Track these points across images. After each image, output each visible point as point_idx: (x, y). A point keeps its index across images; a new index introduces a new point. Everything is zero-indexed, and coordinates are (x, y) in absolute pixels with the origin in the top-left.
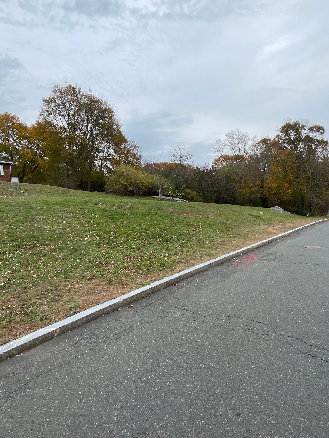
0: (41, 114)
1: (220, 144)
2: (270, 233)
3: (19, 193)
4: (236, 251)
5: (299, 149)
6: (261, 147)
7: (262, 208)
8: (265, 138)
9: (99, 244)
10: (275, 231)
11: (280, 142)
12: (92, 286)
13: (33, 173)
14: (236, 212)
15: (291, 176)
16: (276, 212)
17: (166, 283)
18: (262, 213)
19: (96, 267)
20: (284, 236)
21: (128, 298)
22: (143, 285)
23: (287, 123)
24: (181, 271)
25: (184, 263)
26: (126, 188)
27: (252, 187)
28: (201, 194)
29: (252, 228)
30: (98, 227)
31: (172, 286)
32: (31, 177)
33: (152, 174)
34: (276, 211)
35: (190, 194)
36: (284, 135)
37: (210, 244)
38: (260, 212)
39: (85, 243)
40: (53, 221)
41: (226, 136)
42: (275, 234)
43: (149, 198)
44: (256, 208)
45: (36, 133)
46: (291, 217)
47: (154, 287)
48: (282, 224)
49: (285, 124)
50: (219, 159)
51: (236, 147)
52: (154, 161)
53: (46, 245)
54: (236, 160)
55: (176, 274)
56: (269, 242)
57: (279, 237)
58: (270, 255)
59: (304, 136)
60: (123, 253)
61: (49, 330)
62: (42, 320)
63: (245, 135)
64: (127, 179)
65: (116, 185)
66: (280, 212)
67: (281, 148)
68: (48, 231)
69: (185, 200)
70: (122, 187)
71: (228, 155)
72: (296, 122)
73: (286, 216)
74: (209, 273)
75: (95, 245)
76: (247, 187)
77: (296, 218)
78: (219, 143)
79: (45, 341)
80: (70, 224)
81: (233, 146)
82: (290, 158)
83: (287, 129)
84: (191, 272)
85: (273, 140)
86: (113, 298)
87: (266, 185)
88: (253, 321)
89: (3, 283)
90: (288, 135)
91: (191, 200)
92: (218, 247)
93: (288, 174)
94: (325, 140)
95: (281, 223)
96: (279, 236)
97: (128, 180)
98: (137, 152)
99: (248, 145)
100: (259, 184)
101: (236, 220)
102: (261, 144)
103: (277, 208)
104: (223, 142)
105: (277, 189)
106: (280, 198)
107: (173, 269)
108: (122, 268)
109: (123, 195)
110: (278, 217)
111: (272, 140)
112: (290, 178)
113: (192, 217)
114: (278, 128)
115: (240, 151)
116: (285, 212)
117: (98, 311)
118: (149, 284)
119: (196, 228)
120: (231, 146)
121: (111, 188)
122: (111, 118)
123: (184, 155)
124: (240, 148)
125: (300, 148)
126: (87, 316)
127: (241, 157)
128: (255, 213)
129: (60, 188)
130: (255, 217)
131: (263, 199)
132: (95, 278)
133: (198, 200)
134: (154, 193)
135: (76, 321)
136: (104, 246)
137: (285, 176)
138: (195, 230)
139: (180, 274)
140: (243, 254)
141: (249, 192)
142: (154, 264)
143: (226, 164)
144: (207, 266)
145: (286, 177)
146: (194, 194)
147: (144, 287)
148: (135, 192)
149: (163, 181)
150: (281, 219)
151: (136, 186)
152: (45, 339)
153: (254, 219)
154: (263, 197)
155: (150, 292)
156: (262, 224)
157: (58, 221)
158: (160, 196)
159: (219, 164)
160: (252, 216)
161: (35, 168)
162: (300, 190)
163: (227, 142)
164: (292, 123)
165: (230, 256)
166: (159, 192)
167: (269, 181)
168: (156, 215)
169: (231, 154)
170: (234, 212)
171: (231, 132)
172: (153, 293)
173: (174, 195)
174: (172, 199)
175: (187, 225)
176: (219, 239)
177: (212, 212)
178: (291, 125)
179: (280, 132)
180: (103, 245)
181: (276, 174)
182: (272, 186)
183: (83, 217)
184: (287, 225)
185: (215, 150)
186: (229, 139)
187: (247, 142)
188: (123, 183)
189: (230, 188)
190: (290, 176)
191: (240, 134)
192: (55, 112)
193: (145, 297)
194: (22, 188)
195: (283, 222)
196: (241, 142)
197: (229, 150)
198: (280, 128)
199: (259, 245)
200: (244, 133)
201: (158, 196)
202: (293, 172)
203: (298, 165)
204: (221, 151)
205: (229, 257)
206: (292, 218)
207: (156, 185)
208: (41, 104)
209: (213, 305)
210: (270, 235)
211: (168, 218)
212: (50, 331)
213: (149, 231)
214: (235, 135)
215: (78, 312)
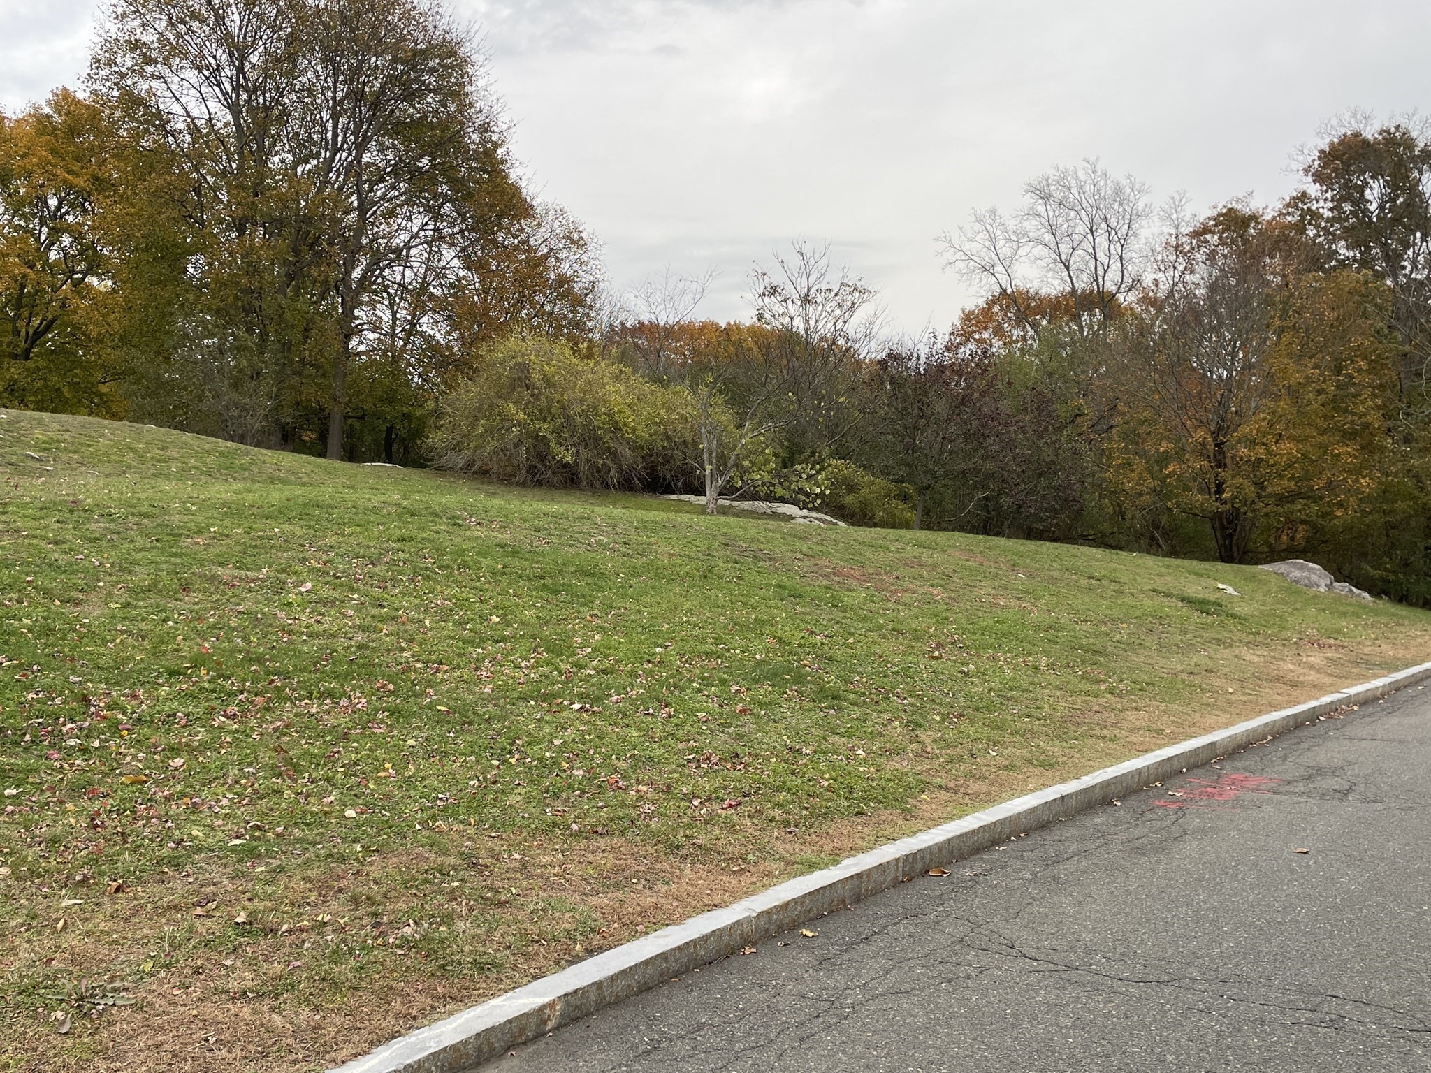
0: (98, 61)
1: (999, 232)
2: (1294, 685)
3: (14, 459)
4: (1158, 752)
5: (1407, 271)
6: (1212, 256)
7: (1221, 566)
8: (1230, 210)
9: (549, 697)
10: (1312, 677)
11: (1311, 232)
12: (607, 861)
13: (27, 358)
14: (1105, 582)
15: (1371, 403)
16: (1294, 586)
17: (901, 864)
18: (1230, 590)
19: (583, 792)
20: (1361, 698)
21: (774, 910)
22: (812, 866)
23: (1345, 135)
24: (947, 819)
25: (947, 789)
26: (540, 452)
27: (1164, 460)
28: (909, 487)
29: (1200, 658)
30: (508, 624)
31: (927, 879)
32: (15, 382)
33: (664, 384)
34: (1297, 582)
35: (852, 488)
36: (1329, 195)
37: (1029, 716)
38: (1221, 586)
39: (486, 690)
40: (301, 594)
41: (1027, 191)
42: (1319, 688)
43: (648, 499)
44: (1195, 565)
45: (54, 152)
46: (1376, 613)
47: (859, 875)
48: (1343, 647)
49: (1336, 140)
50: (987, 312)
51: (1080, 252)
52: (671, 316)
53: (331, 694)
54: (1076, 318)
55: (932, 831)
56: (1297, 724)
57: (1341, 701)
58: (1320, 775)
60: (666, 738)
61: (525, 1001)
62: (482, 969)
63: (1128, 190)
64: (543, 403)
65: (490, 431)
66: (1318, 586)
67: (1316, 259)
68: (305, 638)
69: (830, 519)
70: (516, 446)
71: (1031, 291)
72: (1393, 130)
73: (1351, 609)
74: (1068, 837)
75: (532, 703)
76: (1143, 455)
77: (1403, 618)
78: (988, 227)
79: (518, 1045)
80: (384, 607)
81: (1063, 248)
82: (1365, 316)
83: (1347, 165)
84: (989, 826)
85: (1274, 218)
86: (716, 906)
87: (1243, 451)
88: (1329, 998)
89: (238, 837)
90: (1352, 194)
91: (860, 517)
92: (1072, 734)
93: (1355, 396)
95: (1332, 641)
96: (1337, 696)
97: (549, 408)
98: (576, 267)
99: (1143, 241)
100: (1203, 444)
101: (1112, 620)
102: (1213, 239)
103: (1302, 568)
104: (1012, 224)
105: (1298, 470)
106: (1314, 518)
107: (909, 811)
108: (698, 797)
109: (523, 485)
110: (1312, 611)
111: (1268, 217)
112: (1364, 415)
113: (907, 598)
114: (1301, 158)
115: (1100, 272)
116: (1342, 588)
117: (679, 948)
118: (836, 862)
119: (940, 646)
120: (1053, 245)
121: (458, 448)
122: (457, 94)
123: (824, 287)
124: (1102, 256)
125: (1414, 263)
126: (646, 963)
127: (1103, 301)
128: (1194, 589)
129: (208, 442)
130: (1201, 605)
131: (1221, 523)
132: (599, 829)
133: (894, 516)
134: (675, 478)
135: (612, 978)
136: (577, 706)
137: (1337, 404)
138: (937, 653)
139: (949, 831)
140: (1192, 769)
141: (1151, 483)
142: (821, 787)
143: (1024, 338)
144: (1048, 805)
145: (1346, 411)
146: (872, 486)
147: (818, 874)
148: (583, 468)
149: (724, 417)
150: (1327, 621)
151: (590, 439)
152: (521, 1035)
153: (1196, 617)
154: (1221, 513)
155: (847, 895)
156: (1240, 642)
157: (325, 592)
158: (711, 492)
159: (986, 335)
160: (1182, 601)
161: (39, 334)
162: (1417, 477)
163: (1034, 222)
164: (1370, 133)
165: (1139, 772)
166: (708, 471)
167: (1258, 429)
168: (741, 582)
169: (1051, 285)
170: (1093, 582)
171: (1053, 175)
172: (857, 899)
173: (780, 491)
174: (769, 511)
175: (894, 629)
176: (1063, 697)
177: (988, 575)
178: (1365, 142)
179: (1310, 179)
180: (566, 703)
181: (1294, 394)
182: (1270, 453)
183: (424, 579)
184: (1366, 650)
185: (972, 263)
186: (1041, 209)
187: (1134, 226)
188: (525, 426)
189: (1053, 462)
190: (1368, 407)
191: (1102, 183)
192: (173, 51)
193: (831, 912)
194: (23, 435)
195: (1344, 634)
196: (1104, 225)
197: (1043, 263)
198: (1310, 159)
199: (1254, 730)
200: (1124, 182)
201: (700, 491)
202: (1381, 386)
203: (1407, 348)
204: (999, 268)
205: (1131, 774)
206: (1384, 619)
207: (688, 436)
208: (103, 8)
209: (1138, 945)
210: (1295, 692)
211: (799, 596)
212: (534, 1006)
213: (737, 651)
214: (1074, 191)
215: (601, 949)
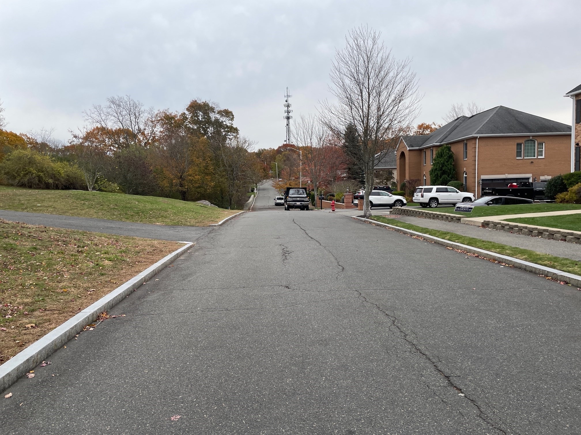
36: (190, 114)
49: (192, 102)
59: (213, 119)
72: (205, 102)
87: (189, 178)
90: (195, 115)
94: (235, 126)
99: (143, 118)
103: (205, 202)
105: (200, 182)
116: (213, 205)
131: (183, 193)
158: (90, 189)
166: (88, 184)
179: (186, 110)
181: (198, 165)
182: (194, 178)
202: (213, 164)
